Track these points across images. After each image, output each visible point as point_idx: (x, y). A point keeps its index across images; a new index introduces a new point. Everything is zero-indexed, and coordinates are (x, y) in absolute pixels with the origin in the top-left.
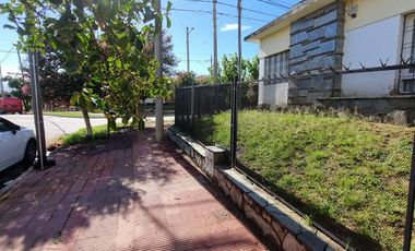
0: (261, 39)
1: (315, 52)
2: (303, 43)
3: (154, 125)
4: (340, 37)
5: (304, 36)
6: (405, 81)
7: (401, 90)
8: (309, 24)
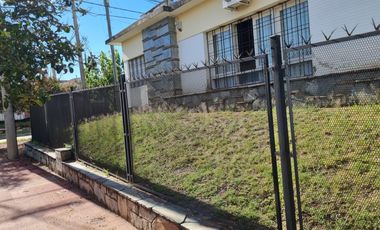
0: (123, 43)
1: (160, 58)
2: (153, 49)
3: (5, 146)
4: (174, 46)
5: (151, 43)
6: (215, 80)
7: (214, 87)
8: (154, 33)
